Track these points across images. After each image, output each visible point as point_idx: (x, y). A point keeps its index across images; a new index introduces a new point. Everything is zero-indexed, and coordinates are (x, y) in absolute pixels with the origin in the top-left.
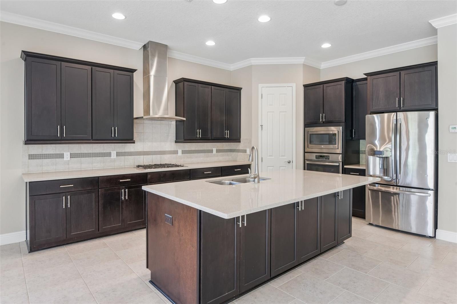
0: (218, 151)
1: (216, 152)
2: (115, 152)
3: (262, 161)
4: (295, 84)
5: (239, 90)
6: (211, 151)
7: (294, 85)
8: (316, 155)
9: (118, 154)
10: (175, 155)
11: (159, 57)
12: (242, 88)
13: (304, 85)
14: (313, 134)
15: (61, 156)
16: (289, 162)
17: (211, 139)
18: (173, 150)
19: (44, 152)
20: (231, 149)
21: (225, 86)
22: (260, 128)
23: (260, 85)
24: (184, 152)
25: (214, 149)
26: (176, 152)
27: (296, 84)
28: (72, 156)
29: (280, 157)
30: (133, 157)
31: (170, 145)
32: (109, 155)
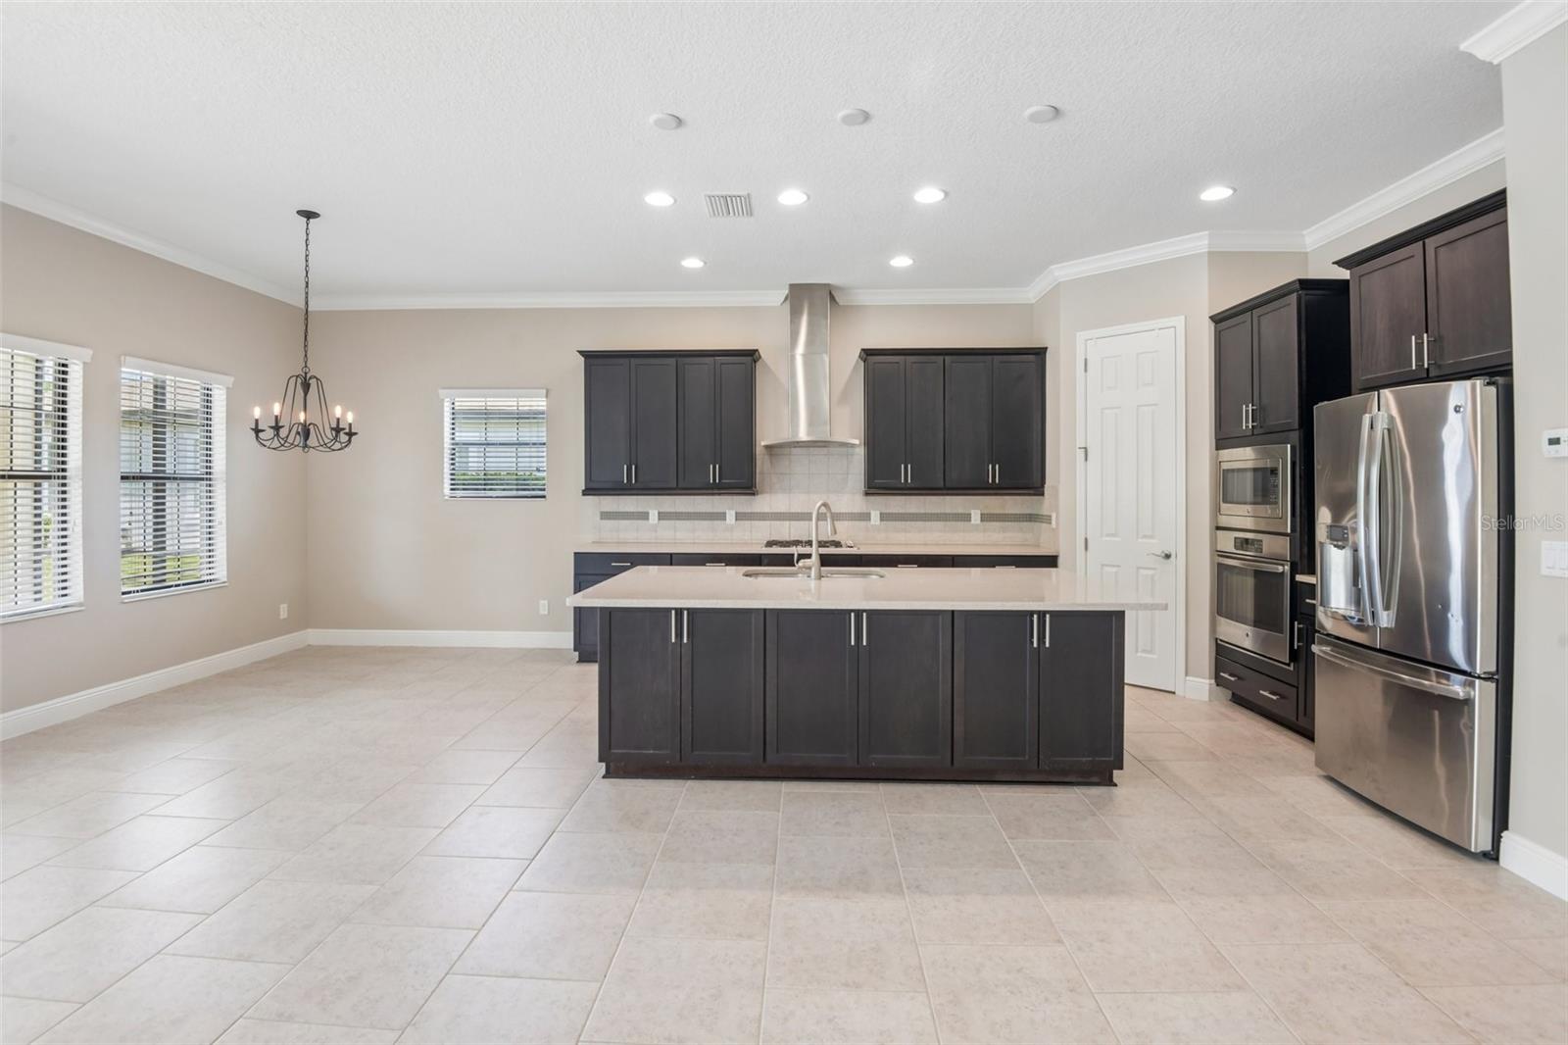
0: (985, 518)
1: (982, 521)
2: (733, 513)
3: (1086, 548)
4: (1183, 317)
5: (1040, 353)
6: (967, 517)
7: (1179, 321)
8: (1235, 538)
9: (739, 517)
10: (862, 524)
11: (810, 314)
12: (1046, 348)
13: (1212, 318)
14: (1233, 470)
15: (644, 516)
16: (1168, 556)
17: (941, 485)
18: (856, 510)
19: (622, 509)
20: (1030, 515)
21: (1010, 352)
22: (1081, 454)
23: (1081, 336)
24: (884, 517)
25: (973, 512)
26: (866, 517)
27: (1186, 318)
28: (662, 516)
29: (1140, 540)
30: (768, 522)
31: (850, 497)
32: (722, 516)
